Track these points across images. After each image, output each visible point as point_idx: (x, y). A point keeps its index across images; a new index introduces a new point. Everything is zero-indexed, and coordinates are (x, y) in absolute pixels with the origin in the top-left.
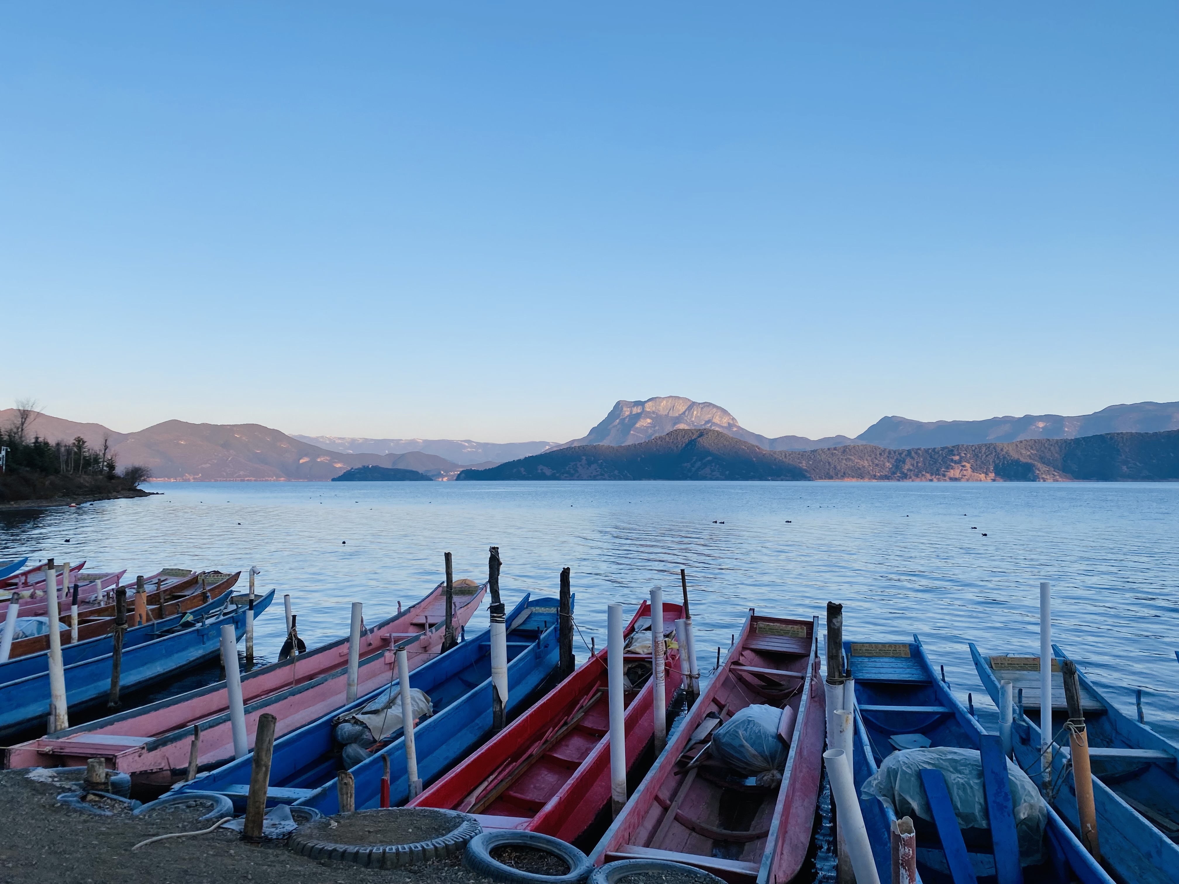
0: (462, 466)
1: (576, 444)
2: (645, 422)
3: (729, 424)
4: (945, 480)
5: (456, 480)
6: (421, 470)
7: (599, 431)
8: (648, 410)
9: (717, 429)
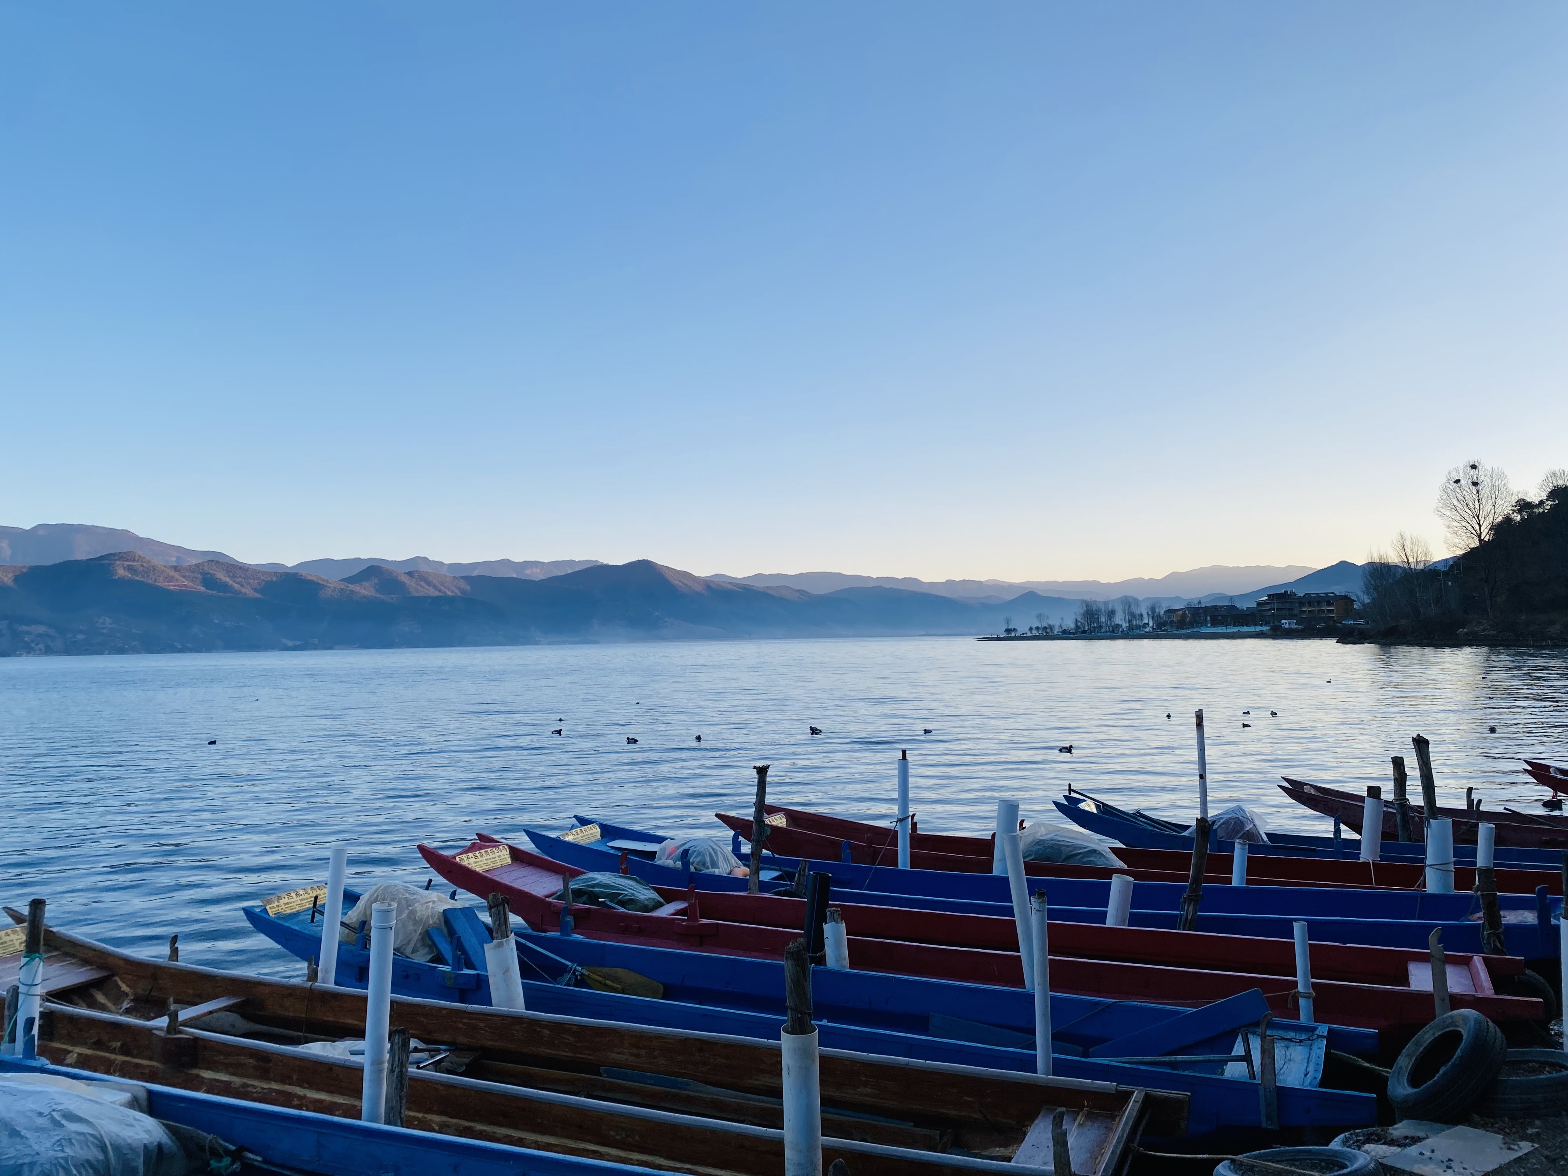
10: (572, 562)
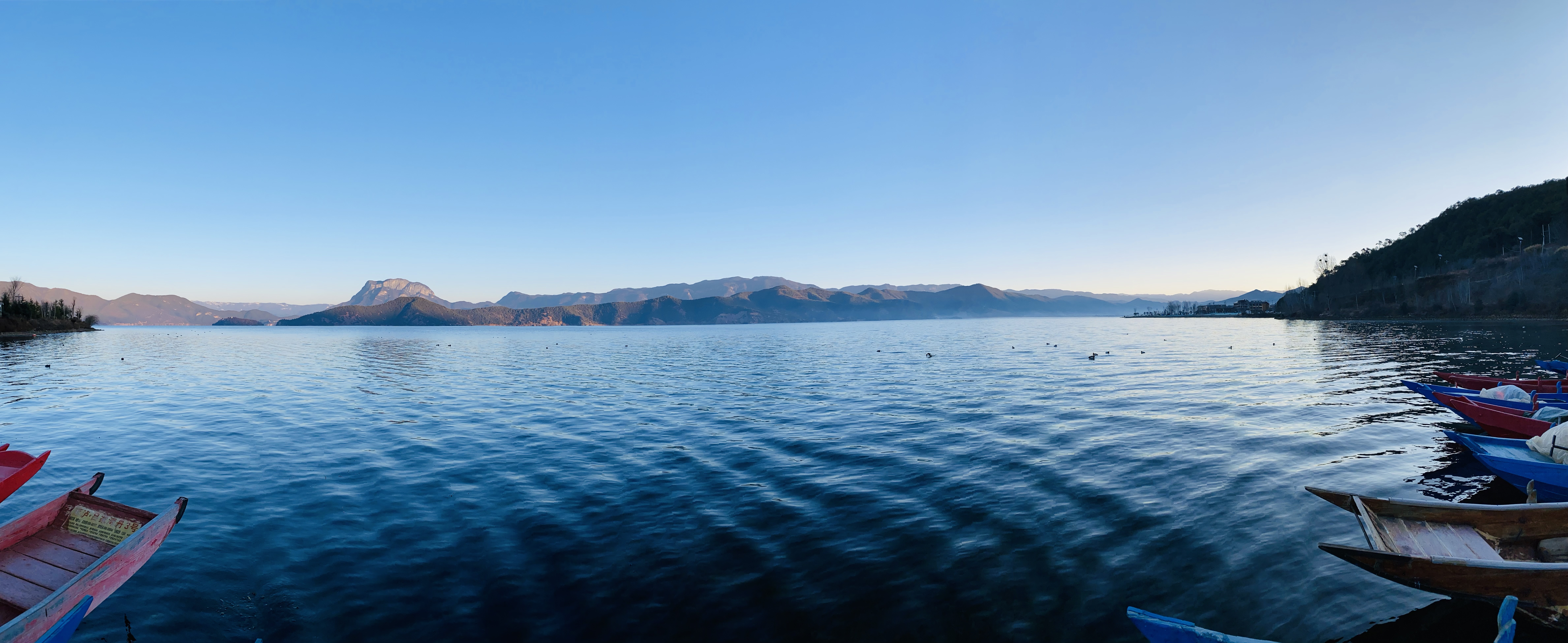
0: (280, 318)
1: (344, 305)
2: (383, 293)
3: (429, 294)
4: (540, 326)
5: (277, 325)
6: (258, 320)
7: (358, 297)
8: (385, 286)
9: (423, 297)
10: (949, 285)
